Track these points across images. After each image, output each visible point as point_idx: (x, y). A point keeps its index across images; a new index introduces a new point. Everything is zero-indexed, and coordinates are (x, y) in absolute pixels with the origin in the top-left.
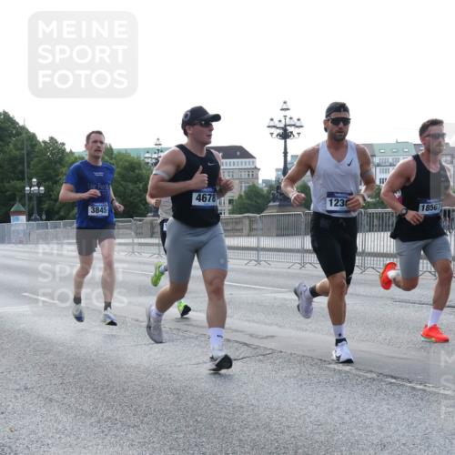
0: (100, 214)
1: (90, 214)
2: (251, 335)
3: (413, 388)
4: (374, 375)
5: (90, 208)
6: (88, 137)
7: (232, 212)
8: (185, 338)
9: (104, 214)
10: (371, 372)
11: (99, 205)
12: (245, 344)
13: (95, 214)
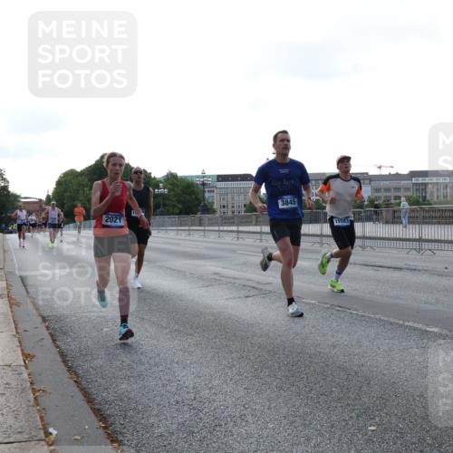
0: (290, 206)
1: (281, 207)
2: (258, 283)
3: (351, 313)
4: (328, 306)
5: (280, 201)
6: (275, 137)
7: (246, 212)
8: (219, 284)
9: (293, 206)
10: (326, 304)
11: (288, 198)
12: (254, 288)
13: (285, 207)
